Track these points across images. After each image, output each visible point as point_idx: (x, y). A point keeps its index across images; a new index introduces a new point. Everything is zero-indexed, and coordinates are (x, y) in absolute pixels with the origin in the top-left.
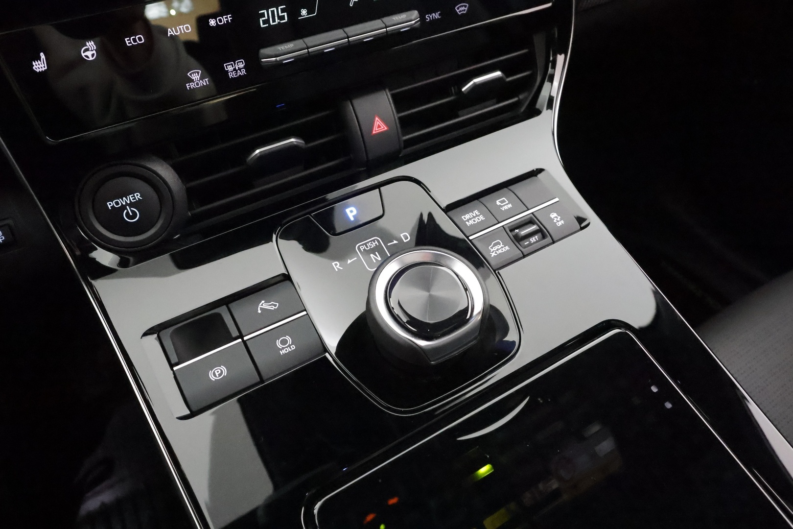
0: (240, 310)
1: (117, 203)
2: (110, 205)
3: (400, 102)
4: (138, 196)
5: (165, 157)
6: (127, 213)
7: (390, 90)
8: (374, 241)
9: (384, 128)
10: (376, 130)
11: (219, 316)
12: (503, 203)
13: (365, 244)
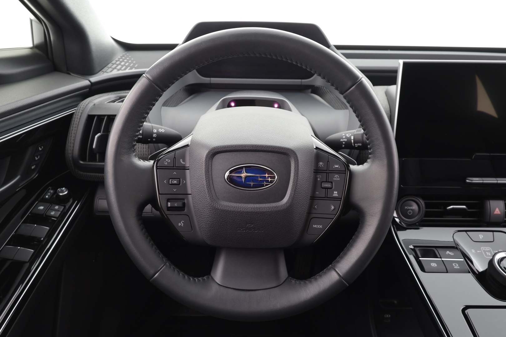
0: (441, 252)
1: (408, 208)
2: (406, 207)
5: (423, 199)
6: (409, 212)
7: (504, 201)
8: (488, 248)
9: (499, 213)
10: (496, 213)
11: (434, 250)
13: (485, 248)
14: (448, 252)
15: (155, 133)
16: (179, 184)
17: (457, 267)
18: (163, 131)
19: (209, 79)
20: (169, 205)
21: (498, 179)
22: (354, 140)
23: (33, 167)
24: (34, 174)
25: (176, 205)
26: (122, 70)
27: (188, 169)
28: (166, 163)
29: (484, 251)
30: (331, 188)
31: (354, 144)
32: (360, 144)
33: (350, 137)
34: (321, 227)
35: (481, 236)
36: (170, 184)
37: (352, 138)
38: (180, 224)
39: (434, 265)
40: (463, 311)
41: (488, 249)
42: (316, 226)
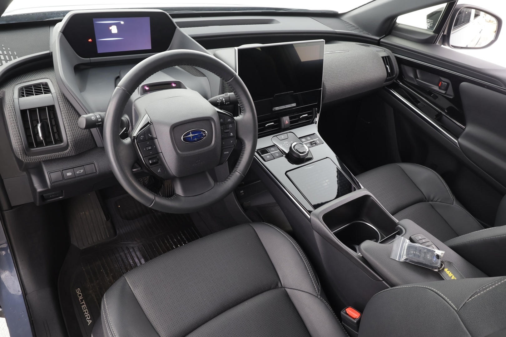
0: (269, 149)
3: (290, 118)
7: (289, 116)
9: (288, 123)
10: (286, 123)
11: (266, 150)
12: (309, 138)
14: (272, 149)
16: (152, 149)
17: (277, 155)
19: (88, 59)
20: (150, 162)
21: (286, 106)
22: (225, 100)
25: (155, 161)
27: (157, 138)
28: (142, 139)
29: (285, 144)
30: (229, 132)
31: (225, 103)
32: (229, 103)
33: (222, 99)
34: (228, 152)
35: (282, 137)
36: (148, 150)
37: (224, 99)
38: (158, 171)
39: (268, 157)
40: (286, 173)
41: (287, 142)
42: (225, 153)
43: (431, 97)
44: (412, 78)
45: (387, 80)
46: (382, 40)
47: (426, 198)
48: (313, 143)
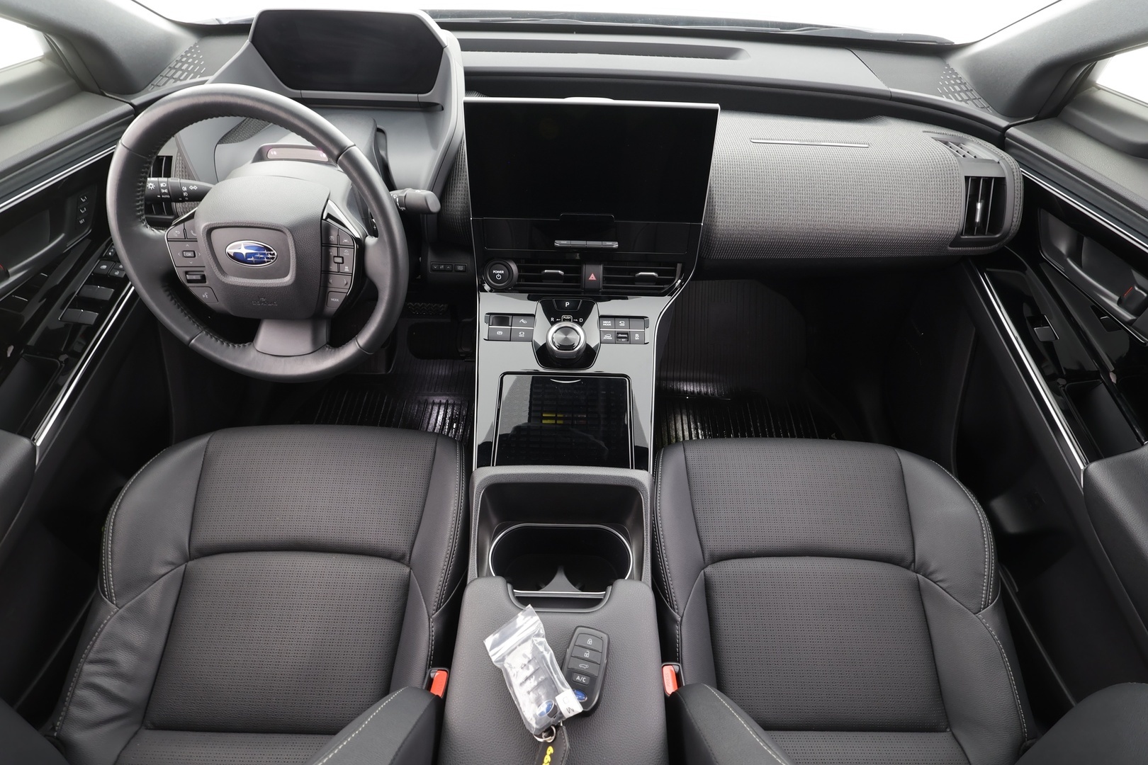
0: (515, 319)
1: (496, 272)
2: (494, 271)
4: (503, 272)
5: (516, 262)
6: (498, 276)
7: (603, 266)
9: (594, 279)
10: (591, 278)
11: (509, 318)
12: (622, 323)
13: (566, 316)
14: (522, 320)
15: (185, 192)
16: (195, 256)
17: (522, 335)
18: (195, 188)
19: (299, 91)
20: (189, 278)
23: (81, 222)
24: (86, 231)
25: (196, 277)
26: (181, 80)
28: (176, 235)
30: (343, 263)
34: (338, 300)
35: (567, 303)
36: (185, 257)
38: (203, 296)
39: (501, 333)
42: (331, 299)
43: (1100, 320)
44: (1061, 252)
45: (956, 241)
46: (1012, 131)
47: (914, 561)
48: (620, 335)
